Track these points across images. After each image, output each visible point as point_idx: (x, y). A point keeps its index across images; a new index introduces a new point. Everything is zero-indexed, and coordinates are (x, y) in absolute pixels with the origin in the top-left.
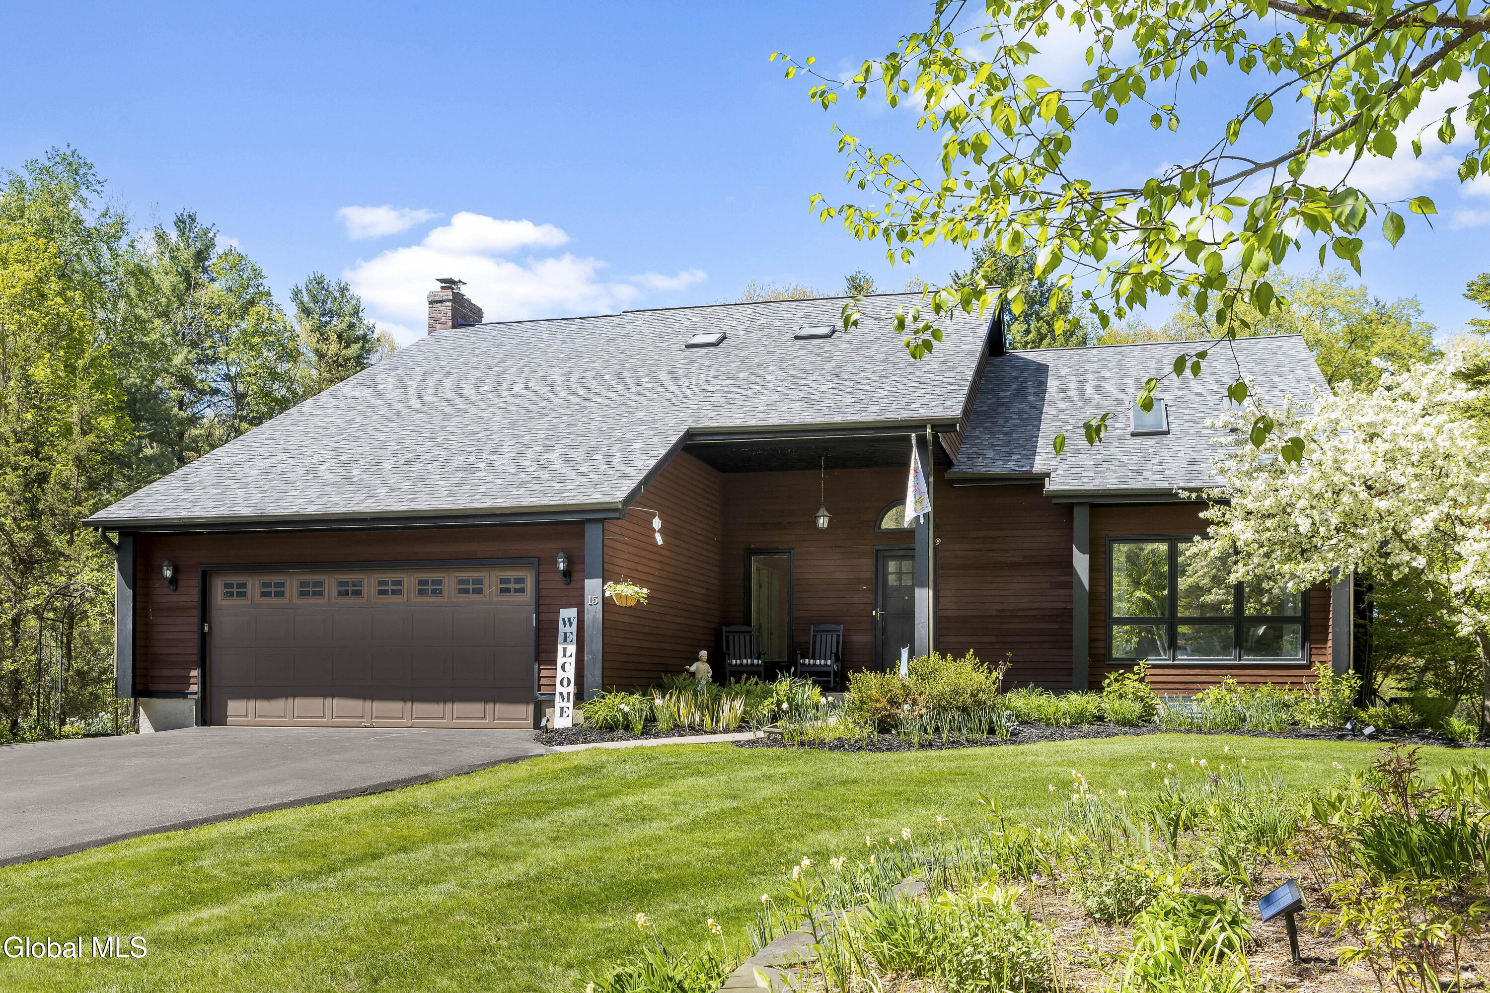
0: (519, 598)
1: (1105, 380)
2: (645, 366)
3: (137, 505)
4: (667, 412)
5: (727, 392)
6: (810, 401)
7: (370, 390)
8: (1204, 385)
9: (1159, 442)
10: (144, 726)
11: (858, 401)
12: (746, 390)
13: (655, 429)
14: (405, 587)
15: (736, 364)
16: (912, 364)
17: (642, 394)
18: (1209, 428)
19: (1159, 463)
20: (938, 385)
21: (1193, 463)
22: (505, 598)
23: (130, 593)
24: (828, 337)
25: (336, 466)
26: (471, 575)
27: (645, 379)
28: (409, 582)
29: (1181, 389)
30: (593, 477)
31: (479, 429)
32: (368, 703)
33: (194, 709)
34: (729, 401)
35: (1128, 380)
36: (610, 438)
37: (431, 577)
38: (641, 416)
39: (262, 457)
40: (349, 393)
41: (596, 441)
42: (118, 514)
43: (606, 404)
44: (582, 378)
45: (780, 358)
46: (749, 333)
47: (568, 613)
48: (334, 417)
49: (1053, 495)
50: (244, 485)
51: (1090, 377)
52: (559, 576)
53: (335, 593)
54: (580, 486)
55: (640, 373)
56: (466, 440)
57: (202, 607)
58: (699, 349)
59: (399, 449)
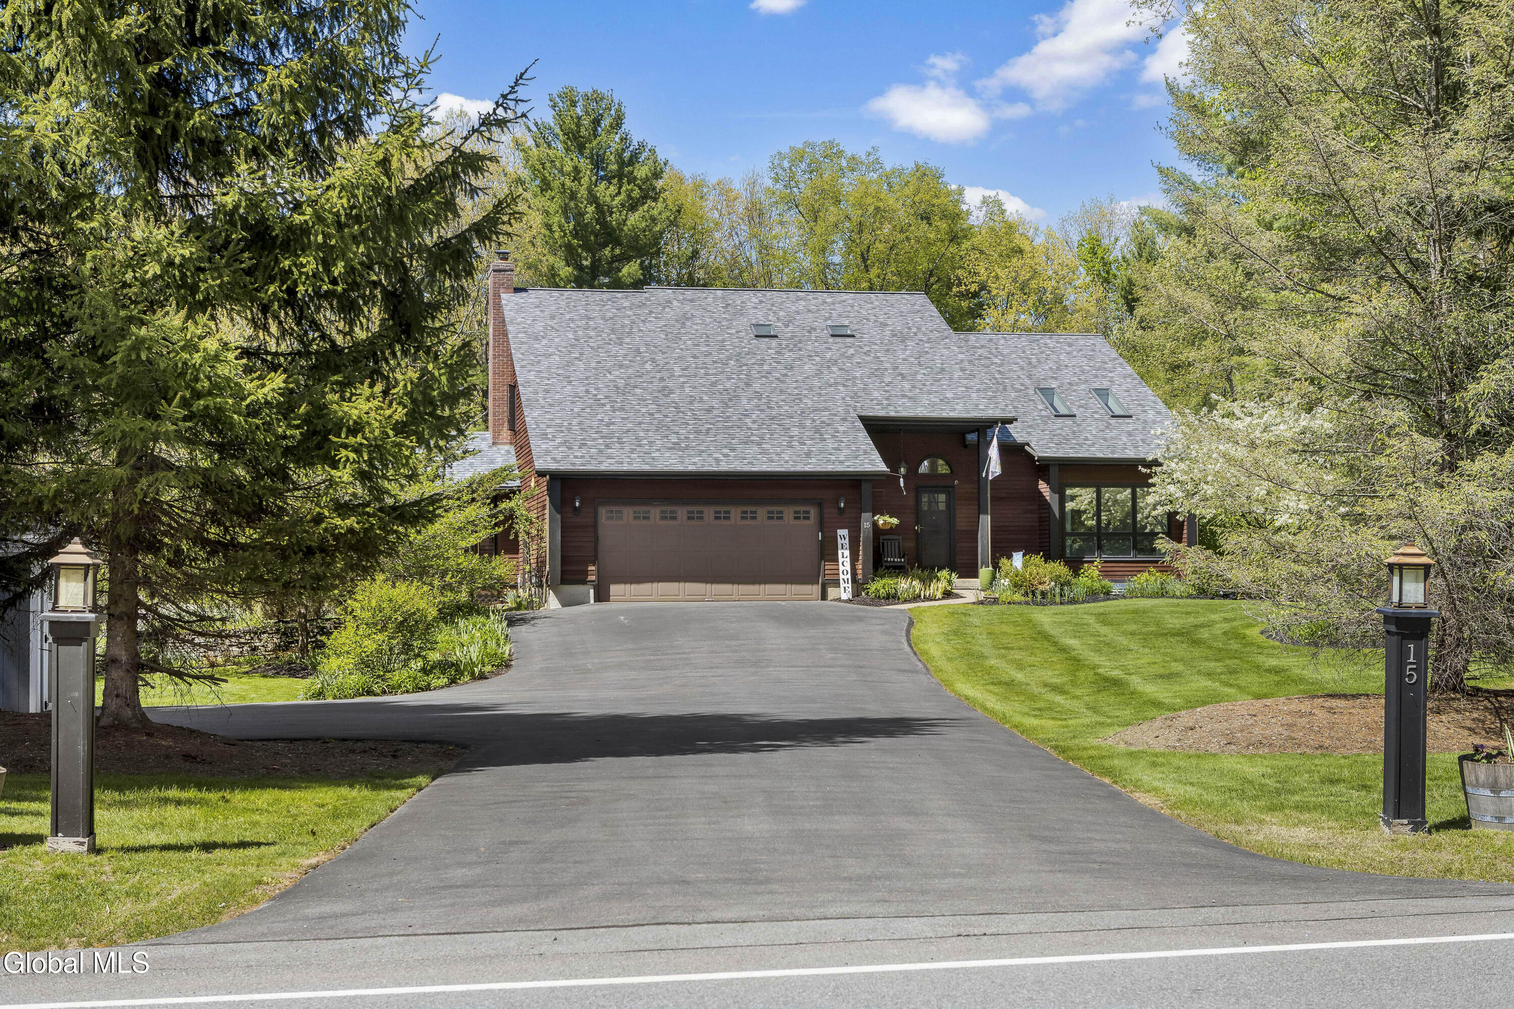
0: (806, 522)
1: (1000, 366)
2: (748, 354)
3: (554, 459)
4: (825, 401)
5: (844, 386)
6: (910, 398)
7: (551, 360)
8: (1068, 376)
9: (1074, 422)
10: (553, 603)
11: (941, 400)
12: (854, 384)
13: (835, 415)
14: (732, 515)
15: (818, 359)
16: (943, 370)
17: (783, 382)
18: (1096, 412)
19: (1087, 439)
20: (978, 390)
21: (1105, 440)
22: (797, 522)
23: (559, 516)
24: (853, 336)
25: (650, 434)
26: (775, 508)
27: (766, 367)
28: (735, 512)
29: (1056, 378)
30: (846, 452)
31: (706, 407)
32: (709, 586)
33: (592, 591)
34: (856, 394)
35: (1015, 367)
36: (814, 421)
37: (749, 509)
38: (810, 403)
39: (575, 422)
40: (539, 362)
41: (808, 423)
42: (553, 466)
43: (768, 389)
44: (714, 362)
45: (842, 355)
46: (787, 326)
47: (843, 532)
48: (569, 388)
49: (1041, 459)
50: (608, 446)
51: (987, 362)
52: (836, 511)
53: (685, 518)
54: (848, 458)
55: (753, 361)
56: (711, 415)
57: (595, 526)
58: (767, 340)
59: (673, 421)
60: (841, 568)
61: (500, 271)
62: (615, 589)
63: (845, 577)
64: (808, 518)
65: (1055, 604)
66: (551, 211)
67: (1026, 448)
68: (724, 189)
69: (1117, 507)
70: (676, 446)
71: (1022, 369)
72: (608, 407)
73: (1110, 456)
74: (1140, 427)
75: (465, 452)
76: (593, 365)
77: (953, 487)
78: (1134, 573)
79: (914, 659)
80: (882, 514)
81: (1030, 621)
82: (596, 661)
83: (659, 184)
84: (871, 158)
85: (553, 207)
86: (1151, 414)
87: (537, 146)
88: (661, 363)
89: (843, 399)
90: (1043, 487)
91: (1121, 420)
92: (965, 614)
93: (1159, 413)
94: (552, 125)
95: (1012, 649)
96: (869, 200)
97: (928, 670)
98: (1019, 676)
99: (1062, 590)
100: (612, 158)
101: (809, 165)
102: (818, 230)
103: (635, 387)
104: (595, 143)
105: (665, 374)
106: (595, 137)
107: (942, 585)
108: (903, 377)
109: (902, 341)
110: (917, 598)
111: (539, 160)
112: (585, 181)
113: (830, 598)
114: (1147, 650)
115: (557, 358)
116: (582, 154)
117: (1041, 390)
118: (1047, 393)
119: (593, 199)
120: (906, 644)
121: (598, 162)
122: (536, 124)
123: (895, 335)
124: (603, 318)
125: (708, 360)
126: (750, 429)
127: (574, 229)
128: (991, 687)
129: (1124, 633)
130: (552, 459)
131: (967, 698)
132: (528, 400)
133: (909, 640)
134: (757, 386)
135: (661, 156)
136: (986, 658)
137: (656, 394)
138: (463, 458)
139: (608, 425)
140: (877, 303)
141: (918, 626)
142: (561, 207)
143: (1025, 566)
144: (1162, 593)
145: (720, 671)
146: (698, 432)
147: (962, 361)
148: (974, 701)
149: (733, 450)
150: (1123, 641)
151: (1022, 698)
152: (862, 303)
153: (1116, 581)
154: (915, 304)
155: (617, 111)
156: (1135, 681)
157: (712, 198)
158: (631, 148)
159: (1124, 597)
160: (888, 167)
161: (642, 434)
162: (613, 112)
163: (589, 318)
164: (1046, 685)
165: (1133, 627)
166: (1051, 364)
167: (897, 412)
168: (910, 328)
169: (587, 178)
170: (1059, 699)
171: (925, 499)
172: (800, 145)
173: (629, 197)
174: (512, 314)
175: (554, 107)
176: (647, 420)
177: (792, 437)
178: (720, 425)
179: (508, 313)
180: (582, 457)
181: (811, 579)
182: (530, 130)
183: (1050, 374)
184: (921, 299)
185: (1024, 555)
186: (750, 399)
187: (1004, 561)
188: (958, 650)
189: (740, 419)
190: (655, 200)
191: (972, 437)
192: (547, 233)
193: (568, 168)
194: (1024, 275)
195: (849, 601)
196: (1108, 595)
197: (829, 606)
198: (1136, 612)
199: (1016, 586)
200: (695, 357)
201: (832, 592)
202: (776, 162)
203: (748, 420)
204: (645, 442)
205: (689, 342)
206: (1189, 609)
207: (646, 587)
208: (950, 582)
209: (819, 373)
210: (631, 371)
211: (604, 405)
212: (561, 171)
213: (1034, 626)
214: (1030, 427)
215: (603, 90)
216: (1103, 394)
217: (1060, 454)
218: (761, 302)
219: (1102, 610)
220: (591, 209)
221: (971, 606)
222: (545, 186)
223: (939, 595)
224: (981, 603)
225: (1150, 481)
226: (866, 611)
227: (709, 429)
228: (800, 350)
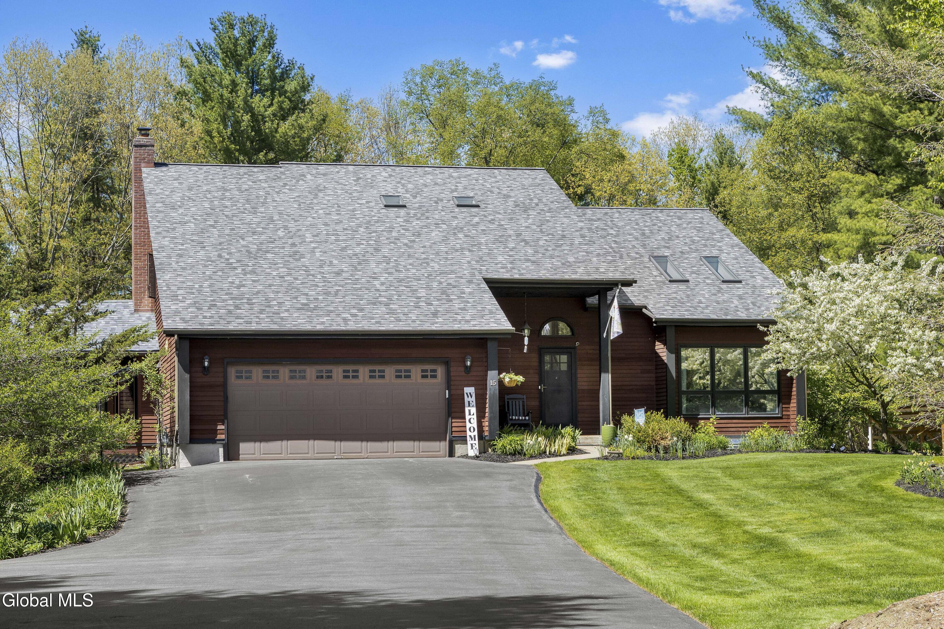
0: (433, 381)
1: (616, 236)
2: (377, 222)
3: (183, 319)
4: (452, 265)
5: (470, 251)
6: (533, 262)
7: (187, 227)
8: (679, 245)
9: (688, 287)
10: (183, 462)
11: (563, 264)
12: (480, 250)
13: (461, 277)
14: (361, 374)
15: (444, 226)
16: (564, 236)
17: (410, 247)
18: (708, 278)
19: (700, 302)
20: (598, 255)
21: (718, 303)
22: (425, 380)
23: (187, 376)
24: (478, 206)
25: (280, 295)
26: (403, 367)
27: (394, 234)
28: (364, 371)
29: (668, 248)
30: (472, 312)
31: (336, 270)
32: (338, 443)
33: (221, 450)
34: (481, 258)
35: (630, 238)
36: (441, 283)
37: (377, 368)
38: (437, 267)
39: (206, 284)
40: (174, 229)
41: (435, 285)
42: (181, 326)
43: (396, 254)
44: (344, 229)
45: (468, 223)
46: (415, 197)
47: (470, 390)
48: (202, 253)
49: (658, 321)
50: (237, 307)
51: (604, 233)
52: (462, 369)
53: (314, 377)
54: (473, 318)
55: (382, 228)
56: (340, 278)
57: (224, 385)
58: (396, 209)
59: (302, 283)
60: (468, 425)
61: (141, 146)
62: (245, 447)
63: (472, 434)
64: (434, 377)
65: (677, 458)
66: (211, 118)
67: (644, 310)
68: (364, 108)
69: (727, 367)
70: (304, 307)
71: (637, 239)
72: (239, 270)
73: (724, 317)
74: (750, 291)
75: (96, 314)
76: (227, 232)
77: (575, 348)
78: (748, 429)
79: (545, 517)
80: (508, 372)
81: (658, 475)
82: (211, 521)
83: (307, 97)
84: (493, 73)
85: (212, 115)
86: (759, 280)
87: (200, 62)
88: (293, 230)
89: (469, 262)
90: (660, 348)
91: (731, 285)
92: (592, 469)
93: (766, 278)
94: (213, 45)
95: (646, 504)
96: (492, 109)
97: (561, 529)
98: (662, 535)
99: (684, 445)
100: (265, 73)
101: (438, 81)
102: (446, 135)
103: (267, 252)
104: (250, 61)
105: (297, 240)
106: (251, 56)
107: (567, 441)
108: (527, 243)
109: (525, 211)
110: (542, 454)
111: (201, 75)
112: (241, 92)
113: (457, 455)
114: (788, 505)
115: (192, 225)
116: (238, 70)
117: (655, 257)
118: (661, 260)
119: (249, 109)
120: (535, 500)
121: (253, 78)
122: (198, 44)
123: (517, 206)
124: (239, 190)
125: (339, 227)
126: (378, 290)
127: (232, 134)
128: (635, 549)
129: (757, 487)
130: (181, 319)
131: (612, 564)
132: (160, 264)
133: (538, 496)
134: (385, 251)
135: (308, 72)
136: (621, 514)
137: (287, 259)
138: (93, 320)
139: (239, 287)
140: (499, 177)
141: (546, 481)
142: (220, 115)
143: (647, 422)
144: (775, 448)
145: (337, 533)
146: (327, 294)
147: (582, 228)
148: (620, 567)
149: (361, 310)
150: (760, 495)
151: (675, 563)
152: (486, 177)
153: (731, 437)
154: (536, 178)
155: (270, 33)
156: (791, 539)
157: (354, 115)
158: (282, 66)
159: (740, 452)
160: (507, 81)
161: (272, 295)
162: (266, 34)
163: (226, 190)
164: (694, 546)
165: (763, 481)
166: (663, 235)
167: (522, 274)
168: (531, 199)
169: (243, 90)
170: (716, 563)
171: (547, 358)
172: (430, 63)
173: (281, 108)
174: (152, 186)
175: (214, 29)
176: (278, 281)
177: (419, 298)
178: (349, 287)
179: (147, 185)
180: (211, 317)
181: (438, 436)
182: (193, 50)
183: (663, 243)
184: (541, 175)
185: (646, 412)
186: (379, 263)
187: (625, 418)
188: (589, 506)
189: (368, 282)
190: (303, 111)
191: (593, 300)
192: (208, 138)
193: (226, 82)
194: (624, 179)
195: (476, 457)
196: (724, 449)
197: (456, 463)
198: (759, 465)
199: (640, 441)
200: (326, 224)
201: (459, 449)
202: (409, 78)
203: (376, 283)
204: (275, 303)
205: (321, 212)
206: (811, 463)
207: (275, 446)
208: (574, 438)
209: (445, 239)
210: (263, 237)
211: (235, 268)
212: (220, 85)
213: (663, 481)
214: (647, 291)
215: (257, 14)
216: (713, 261)
217: (676, 316)
218: (390, 176)
219: (725, 464)
220: (246, 118)
221: (596, 462)
222: (207, 98)
223: (564, 451)
224: (606, 458)
225: (766, 339)
226: (494, 467)
227: (338, 291)
228: (427, 218)
